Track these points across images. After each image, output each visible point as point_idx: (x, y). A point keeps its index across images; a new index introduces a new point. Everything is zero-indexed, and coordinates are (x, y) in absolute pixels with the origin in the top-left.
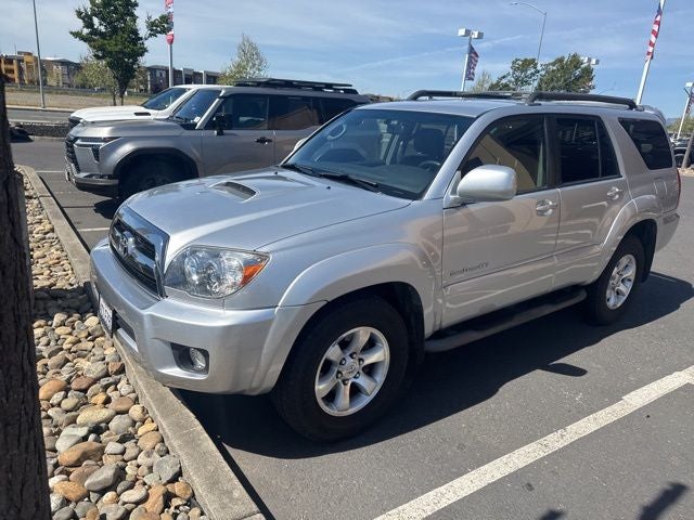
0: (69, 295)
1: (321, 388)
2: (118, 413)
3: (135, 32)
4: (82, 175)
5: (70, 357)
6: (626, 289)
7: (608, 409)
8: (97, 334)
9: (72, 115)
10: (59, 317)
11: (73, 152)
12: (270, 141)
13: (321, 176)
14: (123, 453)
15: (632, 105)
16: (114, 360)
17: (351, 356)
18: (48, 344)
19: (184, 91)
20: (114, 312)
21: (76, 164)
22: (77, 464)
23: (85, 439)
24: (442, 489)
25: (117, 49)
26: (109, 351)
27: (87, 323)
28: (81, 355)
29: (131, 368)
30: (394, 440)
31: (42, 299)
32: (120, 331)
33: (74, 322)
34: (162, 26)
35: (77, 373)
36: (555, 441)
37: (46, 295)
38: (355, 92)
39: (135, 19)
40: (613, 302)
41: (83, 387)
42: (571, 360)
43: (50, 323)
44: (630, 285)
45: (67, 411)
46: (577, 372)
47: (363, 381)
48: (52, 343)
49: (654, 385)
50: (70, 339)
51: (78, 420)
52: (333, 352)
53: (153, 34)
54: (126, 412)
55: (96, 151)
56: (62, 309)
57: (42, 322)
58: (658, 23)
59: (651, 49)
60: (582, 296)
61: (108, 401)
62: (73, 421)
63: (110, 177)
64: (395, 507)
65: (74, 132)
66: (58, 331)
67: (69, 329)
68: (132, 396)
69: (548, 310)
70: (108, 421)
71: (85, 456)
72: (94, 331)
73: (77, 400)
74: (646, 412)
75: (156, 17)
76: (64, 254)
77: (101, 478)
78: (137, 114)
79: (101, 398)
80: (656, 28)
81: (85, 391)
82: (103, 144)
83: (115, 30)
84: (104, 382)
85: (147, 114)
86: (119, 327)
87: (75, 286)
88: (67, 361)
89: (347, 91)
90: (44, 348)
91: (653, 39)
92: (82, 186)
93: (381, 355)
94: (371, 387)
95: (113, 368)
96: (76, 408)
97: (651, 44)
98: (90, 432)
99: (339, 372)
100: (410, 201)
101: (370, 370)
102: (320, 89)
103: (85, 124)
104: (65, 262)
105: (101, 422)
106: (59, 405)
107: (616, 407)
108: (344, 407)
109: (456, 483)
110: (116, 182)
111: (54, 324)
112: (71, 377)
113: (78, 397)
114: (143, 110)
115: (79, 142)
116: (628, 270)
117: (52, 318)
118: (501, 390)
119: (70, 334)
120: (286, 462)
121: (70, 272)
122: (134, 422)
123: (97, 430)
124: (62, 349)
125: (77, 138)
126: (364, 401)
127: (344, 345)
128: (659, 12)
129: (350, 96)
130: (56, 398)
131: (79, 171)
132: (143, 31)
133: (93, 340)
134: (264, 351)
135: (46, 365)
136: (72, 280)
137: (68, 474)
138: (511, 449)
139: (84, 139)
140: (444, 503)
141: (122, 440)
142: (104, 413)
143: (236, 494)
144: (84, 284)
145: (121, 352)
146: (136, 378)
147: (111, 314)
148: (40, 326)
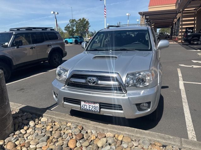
7: (181, 92)
12: (34, 48)
20: (100, 104)
26: (69, 124)
27: (43, 120)
28: (60, 130)
32: (102, 110)
43: (28, 126)
48: (43, 131)
51: (99, 146)
57: (26, 127)
58: (105, 9)
59: (105, 16)
70: (106, 142)
80: (105, 10)
84: (84, 133)
86: (101, 108)
88: (61, 133)
91: (105, 13)
95: (81, 128)
97: (105, 15)
106: (82, 146)
107: (182, 90)
122: (113, 138)
128: (105, 6)
129: (52, 31)
142: (105, 139)
144: (20, 109)
145: (76, 122)
146: (96, 126)
147: (98, 105)
148: (28, 129)
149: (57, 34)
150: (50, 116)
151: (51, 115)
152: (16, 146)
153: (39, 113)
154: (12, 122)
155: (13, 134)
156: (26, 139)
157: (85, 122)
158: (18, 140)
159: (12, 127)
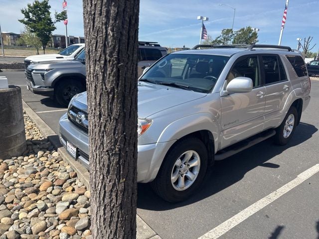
0: (42, 143)
1: (173, 178)
2: (80, 195)
3: (50, 20)
4: (36, 87)
5: (50, 171)
6: (290, 129)
7: (292, 181)
8: (59, 160)
9: (26, 59)
10: (40, 153)
11: (31, 76)
13: (160, 84)
14: (87, 213)
15: (289, 49)
16: (71, 171)
17: (185, 164)
18: (38, 165)
19: (78, 47)
20: (77, 149)
21: (33, 82)
22: (68, 219)
23: (68, 207)
24: (230, 220)
25: (42, 27)
26: (68, 167)
27: (53, 155)
28: (55, 169)
29: (80, 175)
30: (204, 200)
31: (30, 145)
32: (80, 157)
33: (47, 155)
34: (63, 16)
35: (55, 178)
36: (273, 196)
37: (31, 143)
38: (159, 46)
39: (49, 13)
40: (286, 135)
41: (61, 184)
42: (272, 161)
43: (36, 156)
44: (292, 127)
45: (55, 196)
46: (276, 166)
47: (189, 175)
48: (40, 165)
49: (309, 170)
50: (48, 162)
51: (63, 199)
52: (178, 162)
53: (58, 20)
54: (83, 194)
55: (43, 75)
56: (41, 149)
57: (33, 156)
58: (285, 13)
59: (283, 24)
60: (274, 133)
61: (73, 190)
62: (60, 200)
63: (50, 87)
64: (212, 229)
65: (30, 67)
66: (41, 159)
67: (46, 158)
68: (84, 187)
69: (261, 139)
70: (76, 199)
71: (71, 215)
72: (58, 158)
73: (59, 190)
74: (308, 182)
75: (59, 12)
76: (34, 124)
77: (82, 224)
78: (57, 58)
79: (70, 189)
80: (285, 15)
81: (62, 186)
82: (46, 72)
83: (40, 19)
84: (69, 181)
85: (62, 58)
86: (79, 155)
87: (43, 138)
88: (49, 173)
89: (155, 45)
90: (37, 167)
91: (284, 20)
92: (36, 92)
93: (196, 163)
94: (193, 177)
95: (72, 175)
96: (59, 194)
97: (284, 22)
98: (70, 204)
99: (180, 171)
100: (206, 94)
101: (192, 170)
102: (143, 45)
103: (35, 63)
104: (35, 127)
105: (73, 199)
106: (51, 193)
107: (295, 180)
108: (182, 186)
109: (236, 217)
110: (53, 89)
111: (38, 156)
112: (53, 180)
113: (59, 189)
114: (60, 56)
115: (34, 71)
116: (291, 121)
117: (37, 154)
118: (245, 176)
119: (47, 160)
120: (160, 212)
121: (38, 132)
122: (88, 199)
123: (73, 203)
124: (45, 168)
125: (33, 70)
126: (190, 184)
127: (182, 159)
128: (286, 8)
129: (157, 48)
130: (49, 189)
131: (34, 85)
132: (54, 19)
133: (58, 163)
134: (152, 163)
135: (40, 175)
136: (41, 136)
137: (65, 223)
138: (255, 201)
139: (36, 70)
140: (232, 226)
141: (86, 207)
142: (74, 195)
143: (145, 227)
144: (48, 137)
145: (74, 167)
146: (85, 179)
147: (75, 150)
148: (32, 158)
149: (162, 52)
150: (61, 152)
151: (63, 151)
152: (8, 169)
153: (56, 146)
154: (19, 145)
155: (15, 158)
156: (20, 166)
157: (81, 170)
158: (13, 164)
159: (17, 150)
